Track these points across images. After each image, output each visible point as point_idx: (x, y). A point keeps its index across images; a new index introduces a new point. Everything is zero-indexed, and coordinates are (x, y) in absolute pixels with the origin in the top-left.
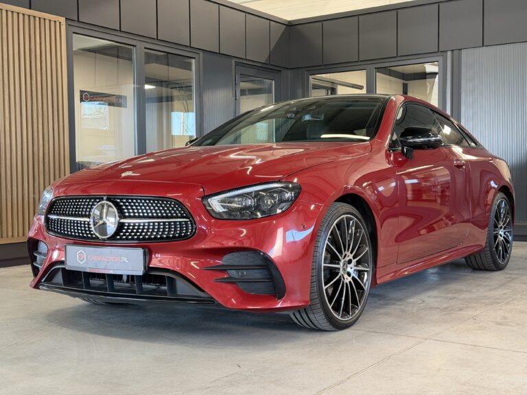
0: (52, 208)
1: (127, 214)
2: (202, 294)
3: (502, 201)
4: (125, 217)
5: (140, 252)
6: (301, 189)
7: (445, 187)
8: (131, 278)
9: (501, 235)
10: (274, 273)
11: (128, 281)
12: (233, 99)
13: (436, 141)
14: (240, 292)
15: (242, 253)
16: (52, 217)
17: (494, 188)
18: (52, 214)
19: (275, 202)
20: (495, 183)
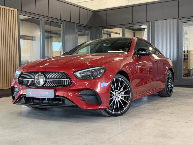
0: (20, 76)
1: (48, 78)
2: (74, 104)
3: (170, 73)
4: (47, 79)
5: (53, 90)
6: (106, 69)
7: (151, 68)
8: (49, 99)
9: (170, 85)
10: (97, 97)
11: (47, 101)
12: (75, 38)
13: (149, 53)
14: (86, 103)
15: (87, 90)
16: (20, 79)
17: (167, 69)
18: (20, 78)
19: (98, 73)
20: (168, 67)
